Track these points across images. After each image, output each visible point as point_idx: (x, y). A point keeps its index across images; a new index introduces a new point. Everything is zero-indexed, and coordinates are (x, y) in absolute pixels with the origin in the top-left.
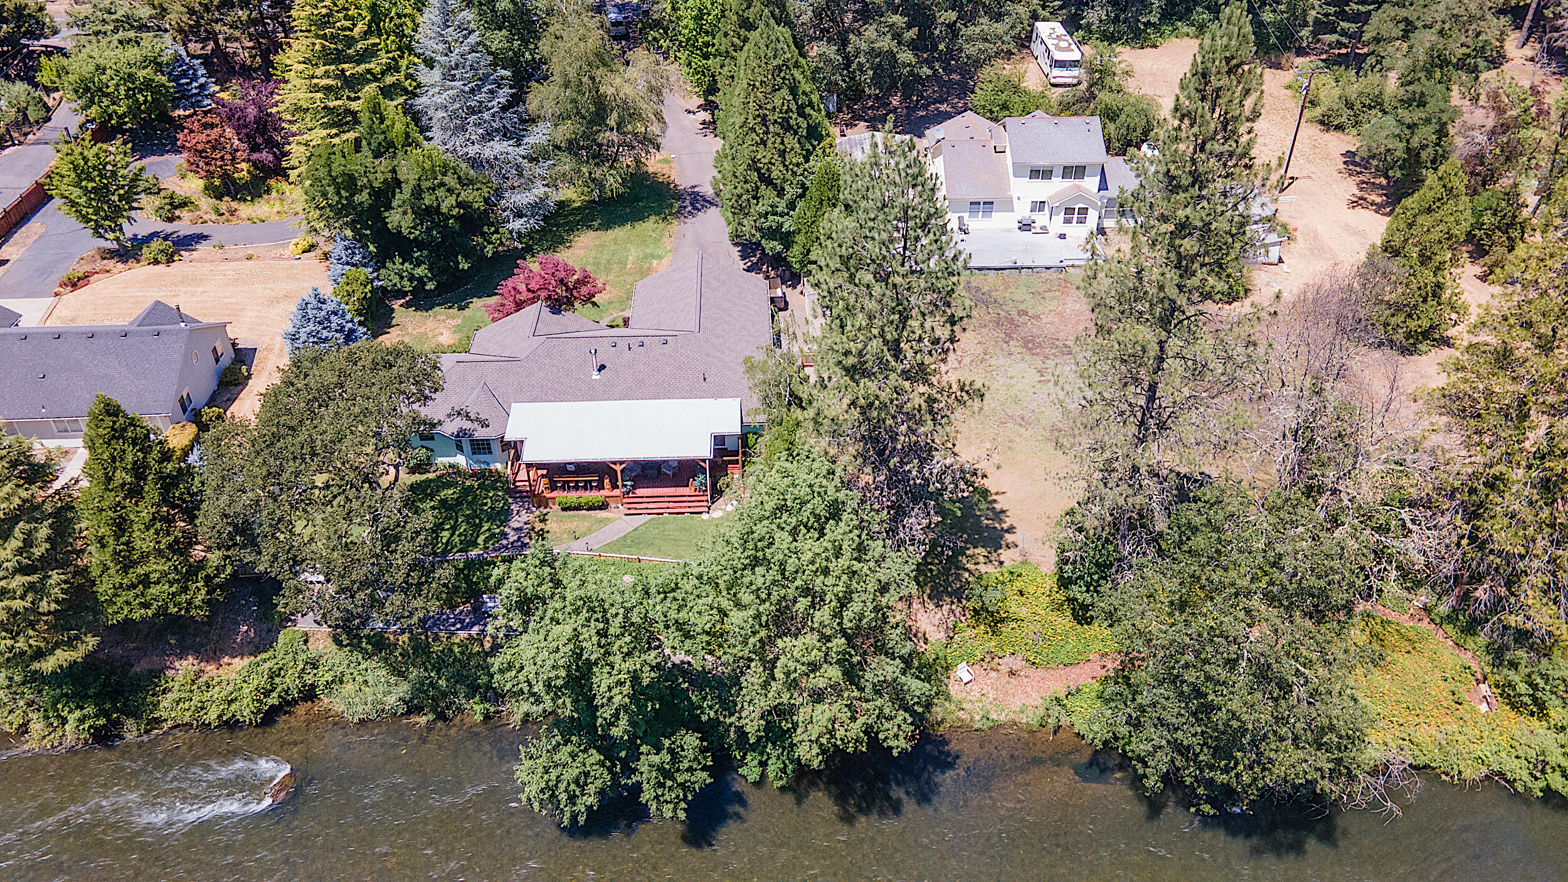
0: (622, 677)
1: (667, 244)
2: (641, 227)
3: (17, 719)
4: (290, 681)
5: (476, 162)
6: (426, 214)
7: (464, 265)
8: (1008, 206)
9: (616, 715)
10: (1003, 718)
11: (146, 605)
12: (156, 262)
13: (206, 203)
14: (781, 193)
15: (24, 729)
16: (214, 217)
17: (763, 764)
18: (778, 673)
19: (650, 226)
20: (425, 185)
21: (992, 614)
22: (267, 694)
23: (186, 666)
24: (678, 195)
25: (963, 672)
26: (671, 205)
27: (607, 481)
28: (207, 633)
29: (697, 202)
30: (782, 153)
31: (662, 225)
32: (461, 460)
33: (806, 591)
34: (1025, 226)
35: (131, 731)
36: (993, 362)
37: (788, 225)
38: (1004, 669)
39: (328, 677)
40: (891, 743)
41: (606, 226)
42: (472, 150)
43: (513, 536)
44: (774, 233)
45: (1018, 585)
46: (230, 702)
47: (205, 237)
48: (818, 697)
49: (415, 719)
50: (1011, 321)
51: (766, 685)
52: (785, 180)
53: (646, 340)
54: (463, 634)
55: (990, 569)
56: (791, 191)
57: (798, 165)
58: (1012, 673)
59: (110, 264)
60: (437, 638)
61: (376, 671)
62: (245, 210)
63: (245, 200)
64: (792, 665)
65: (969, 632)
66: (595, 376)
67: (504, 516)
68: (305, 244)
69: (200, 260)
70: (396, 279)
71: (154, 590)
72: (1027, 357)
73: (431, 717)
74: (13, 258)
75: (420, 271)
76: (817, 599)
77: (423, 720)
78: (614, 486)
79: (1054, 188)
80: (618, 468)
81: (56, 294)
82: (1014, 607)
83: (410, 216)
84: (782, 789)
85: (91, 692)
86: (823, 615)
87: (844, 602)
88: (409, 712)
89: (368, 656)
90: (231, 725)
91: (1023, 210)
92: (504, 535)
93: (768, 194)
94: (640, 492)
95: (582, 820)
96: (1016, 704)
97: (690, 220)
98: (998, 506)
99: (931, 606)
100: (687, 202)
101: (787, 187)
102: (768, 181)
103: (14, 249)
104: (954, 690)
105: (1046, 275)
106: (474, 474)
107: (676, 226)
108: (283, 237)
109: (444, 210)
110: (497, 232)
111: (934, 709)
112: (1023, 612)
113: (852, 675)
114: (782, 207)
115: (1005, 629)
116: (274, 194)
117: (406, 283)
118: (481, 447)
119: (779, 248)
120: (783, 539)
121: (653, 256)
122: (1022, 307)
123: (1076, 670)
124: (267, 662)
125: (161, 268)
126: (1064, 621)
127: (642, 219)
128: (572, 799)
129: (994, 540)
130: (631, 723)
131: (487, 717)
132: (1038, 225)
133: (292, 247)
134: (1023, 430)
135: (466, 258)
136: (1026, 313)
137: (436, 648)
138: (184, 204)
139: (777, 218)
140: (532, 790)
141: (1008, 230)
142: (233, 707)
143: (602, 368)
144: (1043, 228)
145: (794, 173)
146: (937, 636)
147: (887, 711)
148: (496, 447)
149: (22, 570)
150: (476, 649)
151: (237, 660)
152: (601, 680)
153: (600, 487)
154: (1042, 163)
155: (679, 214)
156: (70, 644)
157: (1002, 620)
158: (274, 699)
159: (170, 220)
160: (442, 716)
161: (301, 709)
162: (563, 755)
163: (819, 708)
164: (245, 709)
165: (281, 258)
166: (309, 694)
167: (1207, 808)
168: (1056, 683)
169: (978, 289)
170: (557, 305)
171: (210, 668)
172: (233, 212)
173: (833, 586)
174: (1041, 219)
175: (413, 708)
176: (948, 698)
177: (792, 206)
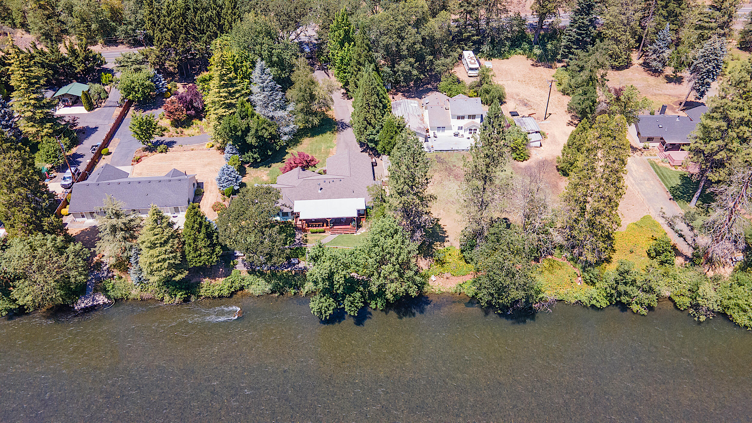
0: (342, 276)
1: (335, 142)
2: (324, 135)
3: (161, 296)
4: (237, 285)
5: (272, 118)
6: (260, 138)
7: (270, 153)
8: (450, 128)
9: (339, 287)
10: (444, 291)
11: (200, 262)
12: (162, 152)
13: (172, 129)
14: (374, 128)
15: (162, 299)
16: (176, 135)
17: (376, 304)
18: (382, 275)
19: (328, 135)
20: (259, 129)
21: (441, 261)
22: (231, 288)
23: (206, 281)
24: (336, 123)
25: (433, 278)
26: (334, 127)
27: (325, 224)
28: (211, 271)
29: (343, 126)
30: (375, 115)
31: (332, 135)
32: (278, 218)
33: (389, 253)
34: (456, 135)
35: (193, 299)
36: (444, 183)
37: (377, 138)
38: (445, 277)
39: (248, 283)
40: (412, 294)
41: (313, 136)
42: (271, 115)
43: (297, 241)
44: (372, 141)
45: (449, 252)
46: (221, 291)
47: (175, 142)
48: (392, 281)
49: (274, 295)
50: (451, 169)
51: (378, 279)
52: (375, 124)
53: (334, 180)
54: (286, 270)
55: (441, 248)
56: (377, 128)
57: (380, 119)
58: (447, 278)
59: (147, 153)
60: (278, 271)
61: (262, 281)
62: (186, 131)
63: (185, 128)
64: (385, 272)
65: (435, 267)
66: (320, 191)
67: (294, 235)
68: (211, 145)
69: (176, 151)
70: (248, 158)
71: (202, 258)
72: (455, 181)
73: (279, 294)
74: (113, 151)
75: (256, 156)
76: (392, 255)
77: (276, 295)
78: (327, 226)
79: (466, 122)
80: (329, 220)
81: (132, 165)
82: (448, 259)
83: (255, 139)
84: (382, 310)
85: (183, 287)
86: (393, 259)
87: (399, 255)
88: (272, 293)
89: (259, 277)
90: (221, 297)
91: (455, 130)
92: (295, 241)
93: (370, 128)
94: (335, 227)
95: (328, 318)
96: (448, 287)
97: (341, 133)
98: (444, 230)
99: (424, 259)
100: (340, 126)
101: (376, 126)
102: (370, 124)
103: (112, 148)
104: (430, 283)
105: (462, 152)
106: (282, 222)
107: (337, 135)
108: (201, 141)
109: (265, 136)
110: (279, 141)
111: (425, 288)
112: (450, 261)
113: (401, 275)
114: (374, 132)
115: (445, 265)
116: (194, 125)
117: (251, 160)
118: (285, 214)
119: (374, 146)
120: (382, 239)
121: (330, 147)
122: (454, 164)
123: (466, 277)
124: (230, 279)
125: (163, 154)
126: (463, 263)
127: (325, 132)
128: (325, 312)
129: (443, 240)
130: (344, 289)
131: (295, 293)
132: (460, 134)
133: (206, 145)
134: (453, 206)
135: (270, 151)
136: (455, 166)
137: (278, 274)
138: (164, 130)
139: (373, 136)
140: (315, 309)
141: (450, 136)
142: (222, 292)
143: (321, 189)
144: (462, 135)
145: (379, 121)
146: (425, 268)
147: (411, 285)
148: (290, 215)
149: (171, 252)
150: (290, 274)
151: (220, 279)
152: (336, 277)
153: (323, 226)
154: (461, 114)
155: (337, 131)
156: (181, 273)
157: (444, 263)
158: (233, 290)
159: (162, 136)
160: (282, 294)
161: (239, 293)
162: (323, 300)
163: (392, 284)
164: (226, 292)
165: (203, 150)
166: (242, 288)
167: (499, 311)
168: (460, 281)
169: (440, 158)
170: (304, 168)
171: (213, 281)
172: (182, 132)
173: (396, 251)
174: (461, 132)
175: (273, 292)
176: (428, 285)
177: (378, 132)
